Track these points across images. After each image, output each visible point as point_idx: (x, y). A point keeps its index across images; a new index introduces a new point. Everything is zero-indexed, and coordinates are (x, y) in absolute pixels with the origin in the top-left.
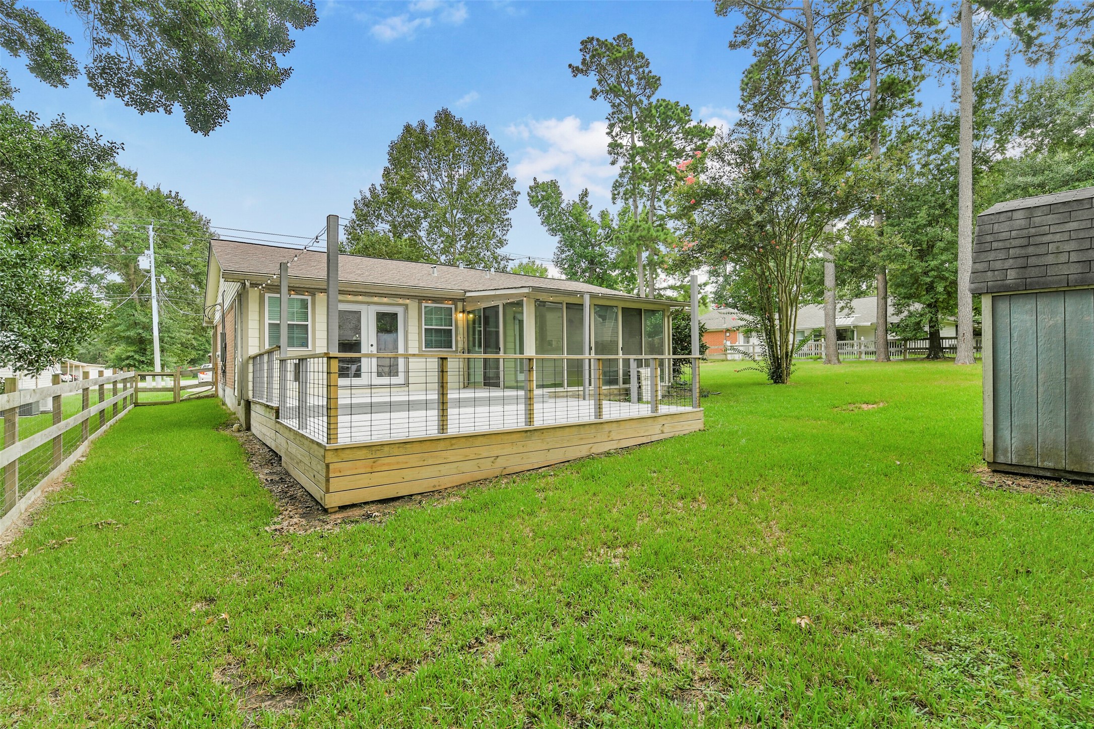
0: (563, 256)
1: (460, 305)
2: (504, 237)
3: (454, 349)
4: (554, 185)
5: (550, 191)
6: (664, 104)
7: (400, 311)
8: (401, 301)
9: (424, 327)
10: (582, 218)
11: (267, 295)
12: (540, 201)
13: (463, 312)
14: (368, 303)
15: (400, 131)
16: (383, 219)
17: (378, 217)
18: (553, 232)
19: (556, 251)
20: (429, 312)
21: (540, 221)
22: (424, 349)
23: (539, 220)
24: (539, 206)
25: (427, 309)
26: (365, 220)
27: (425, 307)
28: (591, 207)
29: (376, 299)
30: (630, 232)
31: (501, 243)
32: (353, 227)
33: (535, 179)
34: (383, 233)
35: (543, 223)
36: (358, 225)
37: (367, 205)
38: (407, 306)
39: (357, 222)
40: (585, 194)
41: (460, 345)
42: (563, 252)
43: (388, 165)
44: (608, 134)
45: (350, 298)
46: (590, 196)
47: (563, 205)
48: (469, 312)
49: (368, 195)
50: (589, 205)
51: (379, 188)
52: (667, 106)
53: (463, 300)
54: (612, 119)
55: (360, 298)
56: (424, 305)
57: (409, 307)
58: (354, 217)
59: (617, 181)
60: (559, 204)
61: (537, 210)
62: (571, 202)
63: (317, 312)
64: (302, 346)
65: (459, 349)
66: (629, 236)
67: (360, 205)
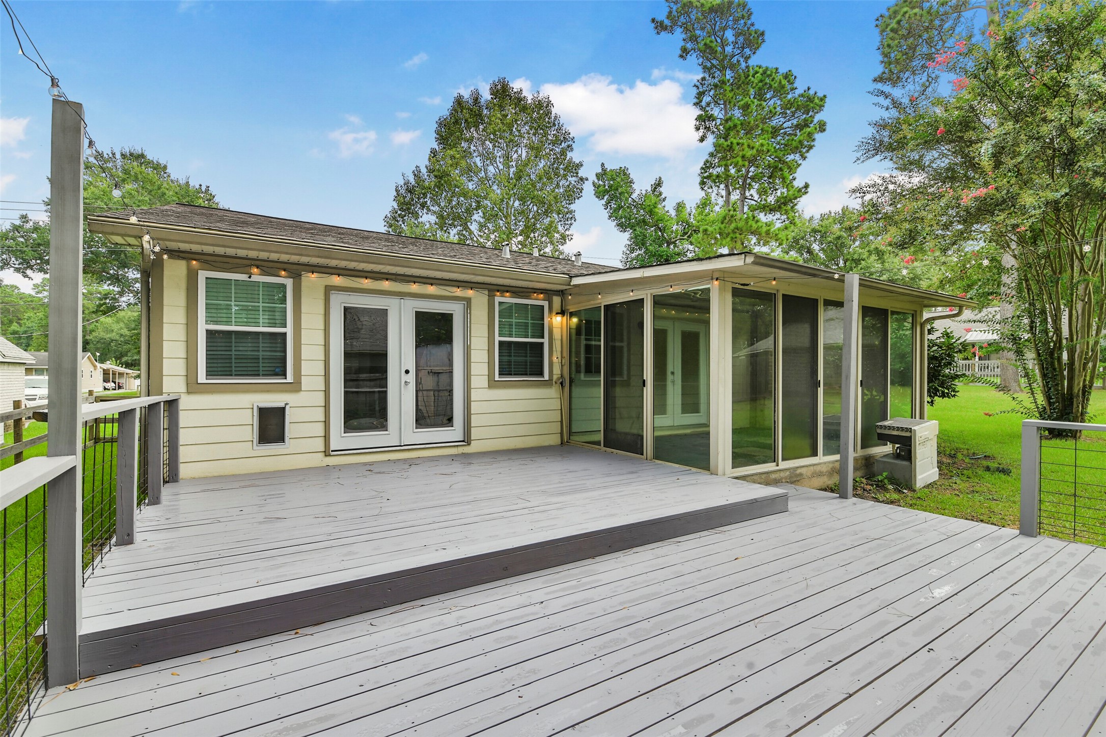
0: (633, 255)
1: (557, 300)
2: (567, 233)
3: (546, 377)
4: (623, 173)
5: (619, 180)
6: (761, 71)
7: (456, 310)
8: (458, 292)
9: (498, 339)
10: (656, 210)
11: (203, 275)
12: (606, 192)
13: (562, 313)
14: (402, 295)
15: (449, 104)
16: (429, 210)
17: (423, 206)
18: (622, 227)
19: (625, 249)
20: (507, 311)
21: (607, 215)
22: (497, 378)
23: (605, 214)
24: (606, 197)
25: (504, 307)
26: (409, 209)
27: (500, 303)
28: (664, 200)
29: (414, 288)
30: (722, 223)
31: (564, 239)
32: (394, 218)
33: (603, 165)
34: (428, 226)
35: (610, 217)
36: (399, 215)
37: (410, 191)
38: (468, 301)
39: (399, 212)
40: (658, 184)
41: (557, 371)
42: (632, 251)
43: (435, 145)
44: (695, 104)
45: (366, 283)
46: (664, 185)
47: (634, 196)
48: (572, 314)
49: (412, 180)
50: (663, 196)
51: (424, 170)
52: (764, 73)
53: (562, 293)
54: (700, 86)
55: (386, 285)
56: (498, 299)
57: (473, 301)
58: (396, 207)
59: (707, 161)
60: (630, 194)
61: (603, 202)
62: (644, 192)
63: (304, 308)
64: (275, 374)
65: (555, 377)
66: (720, 228)
67: (403, 191)
